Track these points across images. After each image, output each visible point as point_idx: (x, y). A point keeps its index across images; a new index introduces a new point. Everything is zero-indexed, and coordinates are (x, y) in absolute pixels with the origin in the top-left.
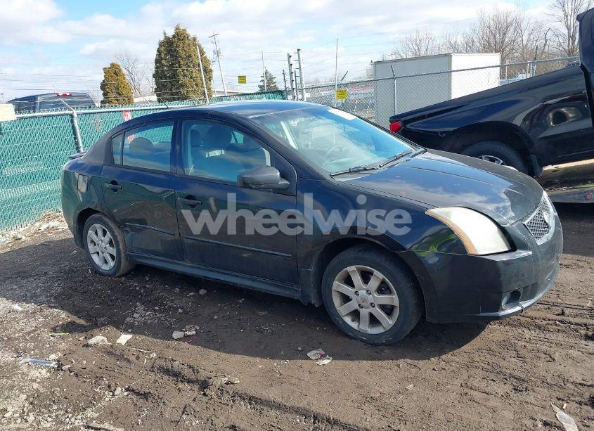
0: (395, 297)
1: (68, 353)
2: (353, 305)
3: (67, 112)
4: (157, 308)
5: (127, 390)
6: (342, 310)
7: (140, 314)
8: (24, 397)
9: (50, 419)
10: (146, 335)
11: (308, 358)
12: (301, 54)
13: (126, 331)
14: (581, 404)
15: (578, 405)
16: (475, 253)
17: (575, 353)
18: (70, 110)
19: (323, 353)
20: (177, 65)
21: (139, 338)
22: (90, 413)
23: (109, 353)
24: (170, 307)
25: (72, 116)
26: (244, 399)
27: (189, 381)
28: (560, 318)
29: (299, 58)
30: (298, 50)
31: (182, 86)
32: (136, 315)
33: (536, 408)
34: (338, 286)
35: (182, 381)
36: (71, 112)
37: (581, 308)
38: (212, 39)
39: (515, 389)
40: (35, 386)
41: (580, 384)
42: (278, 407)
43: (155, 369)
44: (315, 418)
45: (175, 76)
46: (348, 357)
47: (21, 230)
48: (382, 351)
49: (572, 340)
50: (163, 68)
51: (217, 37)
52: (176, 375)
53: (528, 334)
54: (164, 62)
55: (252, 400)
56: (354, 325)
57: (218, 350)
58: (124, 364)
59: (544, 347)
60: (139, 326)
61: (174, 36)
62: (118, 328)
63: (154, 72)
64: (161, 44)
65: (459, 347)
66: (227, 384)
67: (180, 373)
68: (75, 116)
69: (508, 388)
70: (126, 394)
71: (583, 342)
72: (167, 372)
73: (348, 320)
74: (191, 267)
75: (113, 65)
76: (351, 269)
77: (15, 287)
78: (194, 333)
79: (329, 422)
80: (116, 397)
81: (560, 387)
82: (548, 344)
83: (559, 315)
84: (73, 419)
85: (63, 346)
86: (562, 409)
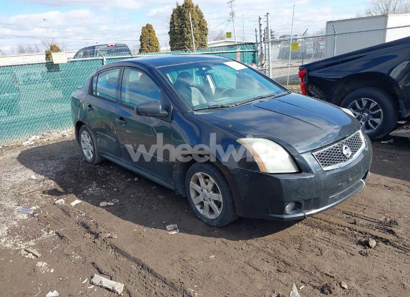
0: (221, 196)
1: (43, 207)
2: (201, 198)
3: (100, 58)
4: (104, 186)
5: (56, 233)
6: (195, 201)
7: (93, 189)
8: (7, 228)
9: (12, 243)
10: (88, 202)
11: (166, 229)
12: (269, 16)
13: (80, 198)
14: (314, 288)
15: (312, 288)
16: (266, 172)
17: (341, 252)
18: (102, 56)
19: (176, 227)
20: (184, 26)
21: (84, 203)
22: (32, 243)
23: (63, 210)
24: (111, 187)
25: (103, 60)
26: (112, 248)
27: (91, 233)
28: (350, 226)
29: (267, 19)
30: (267, 14)
31: (186, 40)
32: (90, 189)
33: (281, 285)
34: (192, 184)
35: (88, 232)
36: (102, 58)
37: (373, 220)
38: (230, 4)
39: (278, 270)
40: (15, 223)
41: (326, 275)
42: (127, 256)
43: (80, 223)
44: (142, 266)
45: (182, 33)
46: (190, 232)
47: (69, 130)
48: (213, 231)
49: (346, 243)
50: (175, 27)
51: (233, 3)
52: (87, 228)
53: (318, 234)
54: (175, 23)
55: (116, 249)
56: (201, 211)
57: (119, 216)
58: (68, 217)
59: (322, 245)
60: (88, 196)
61: (183, 6)
62: (76, 196)
63: (169, 30)
64: (175, 11)
65: (264, 236)
66: (109, 237)
67: (89, 227)
68: (105, 60)
69: (273, 269)
70: (54, 234)
71: (355, 246)
72: (84, 225)
73: (198, 208)
74: (125, 162)
75: (148, 25)
76: (198, 174)
77: (42, 165)
78: (113, 204)
79: (148, 271)
80: (49, 236)
81: (311, 274)
82: (326, 243)
83: (352, 223)
84: (22, 245)
85: (43, 202)
86: (298, 289)
